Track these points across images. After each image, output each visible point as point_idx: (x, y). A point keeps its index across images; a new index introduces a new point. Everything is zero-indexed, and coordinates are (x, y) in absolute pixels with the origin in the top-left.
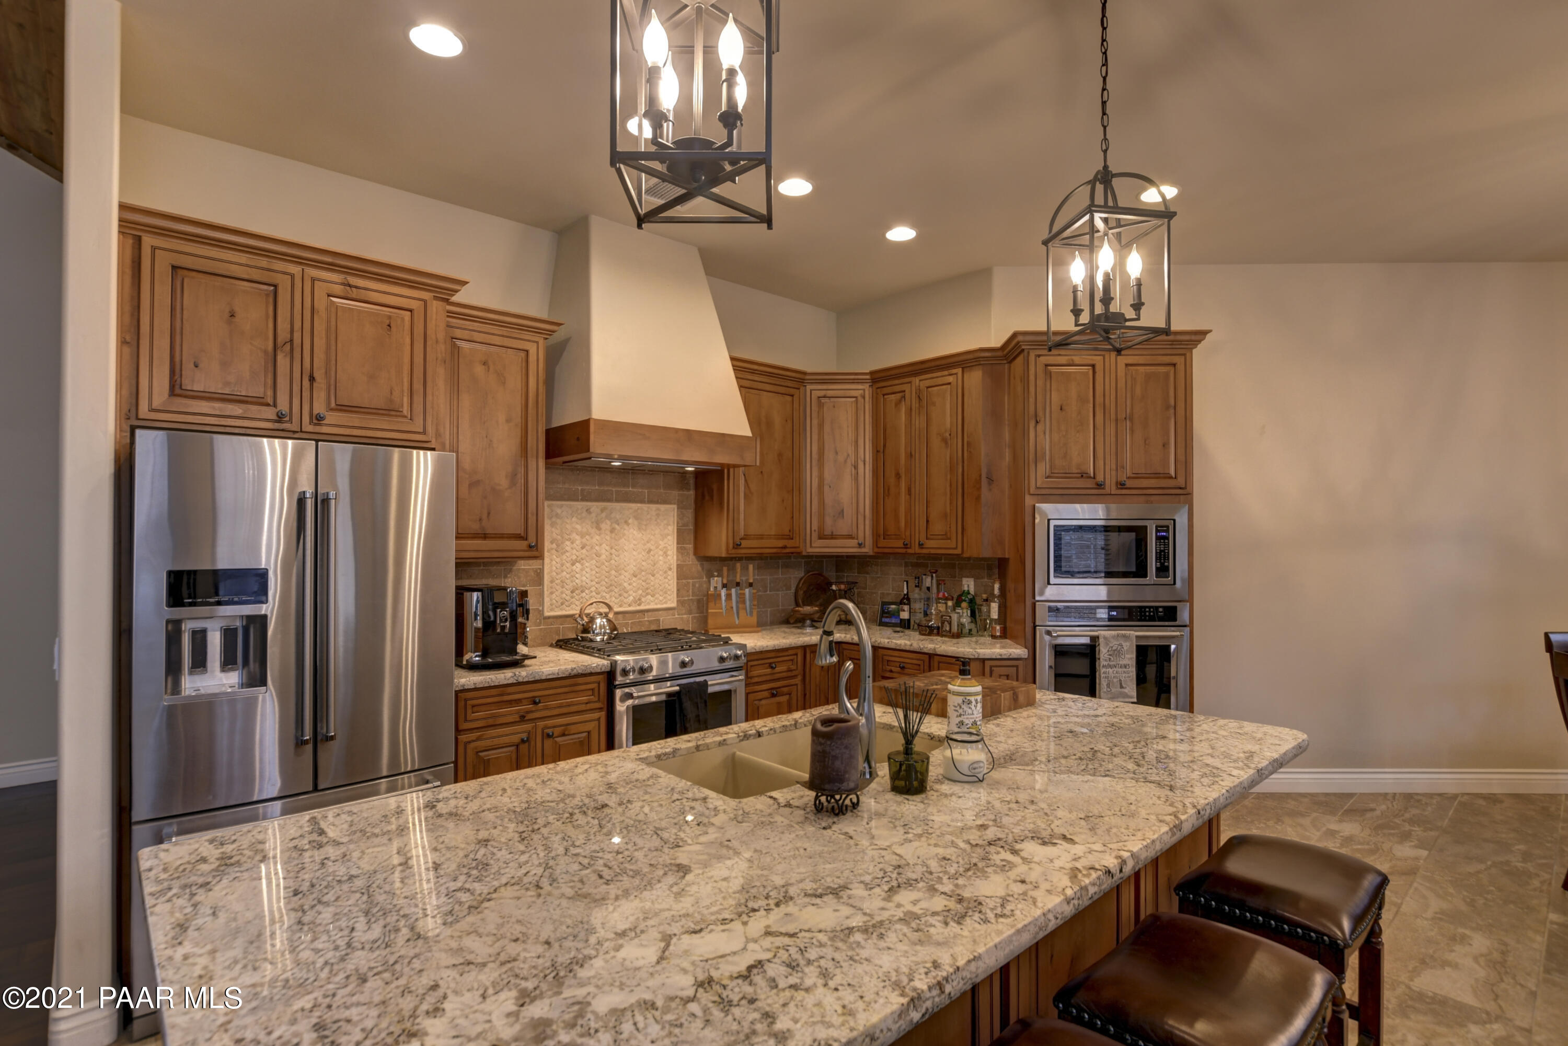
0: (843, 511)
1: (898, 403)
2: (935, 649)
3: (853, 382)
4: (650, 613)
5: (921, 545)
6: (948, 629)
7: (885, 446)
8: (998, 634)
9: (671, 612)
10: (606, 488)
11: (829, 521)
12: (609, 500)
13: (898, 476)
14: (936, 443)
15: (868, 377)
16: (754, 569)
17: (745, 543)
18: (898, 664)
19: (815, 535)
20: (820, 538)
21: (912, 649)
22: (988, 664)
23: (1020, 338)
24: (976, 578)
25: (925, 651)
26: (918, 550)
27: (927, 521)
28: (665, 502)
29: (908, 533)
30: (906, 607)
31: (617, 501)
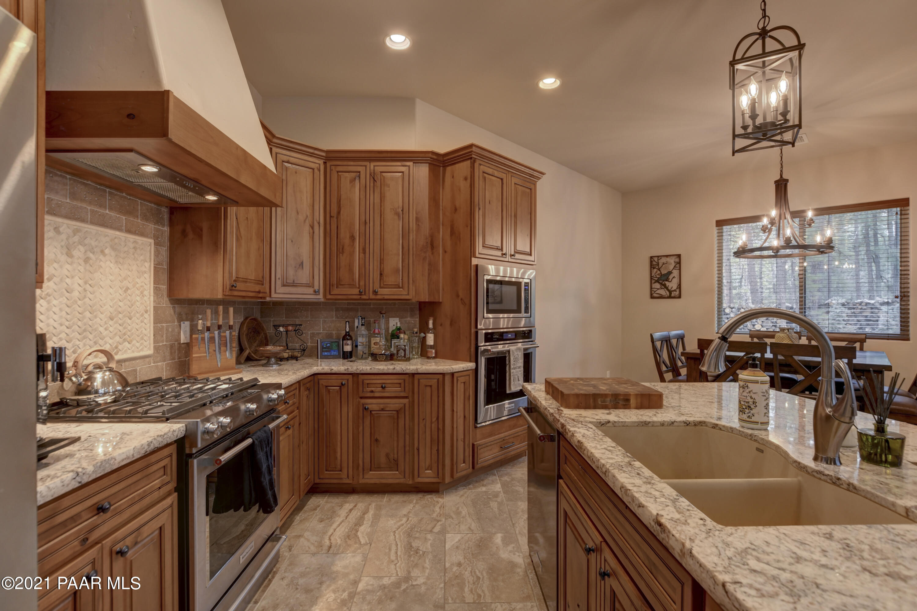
0: (302, 263)
1: (353, 181)
2: (417, 369)
3: (311, 155)
4: (127, 363)
5: (375, 293)
6: (403, 355)
7: (339, 213)
8: (434, 355)
9: (147, 360)
10: (79, 204)
11: (291, 272)
12: (83, 221)
13: (353, 238)
14: (389, 216)
15: (324, 154)
16: (234, 312)
17: (240, 286)
18: (380, 386)
19: (279, 283)
20: (284, 285)
21: (395, 372)
22: (456, 375)
23: (474, 149)
24: (401, 318)
25: (408, 372)
26: (372, 296)
27: (381, 274)
28: (142, 235)
29: (362, 283)
30: (349, 342)
31: (92, 223)
